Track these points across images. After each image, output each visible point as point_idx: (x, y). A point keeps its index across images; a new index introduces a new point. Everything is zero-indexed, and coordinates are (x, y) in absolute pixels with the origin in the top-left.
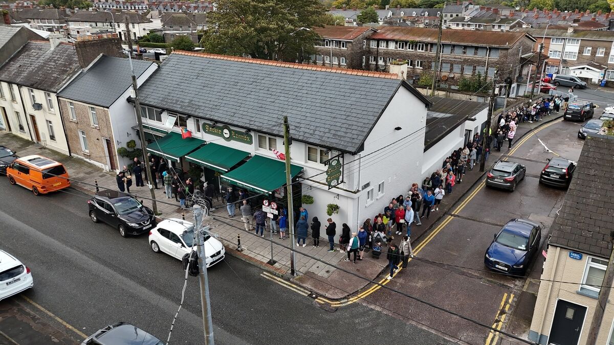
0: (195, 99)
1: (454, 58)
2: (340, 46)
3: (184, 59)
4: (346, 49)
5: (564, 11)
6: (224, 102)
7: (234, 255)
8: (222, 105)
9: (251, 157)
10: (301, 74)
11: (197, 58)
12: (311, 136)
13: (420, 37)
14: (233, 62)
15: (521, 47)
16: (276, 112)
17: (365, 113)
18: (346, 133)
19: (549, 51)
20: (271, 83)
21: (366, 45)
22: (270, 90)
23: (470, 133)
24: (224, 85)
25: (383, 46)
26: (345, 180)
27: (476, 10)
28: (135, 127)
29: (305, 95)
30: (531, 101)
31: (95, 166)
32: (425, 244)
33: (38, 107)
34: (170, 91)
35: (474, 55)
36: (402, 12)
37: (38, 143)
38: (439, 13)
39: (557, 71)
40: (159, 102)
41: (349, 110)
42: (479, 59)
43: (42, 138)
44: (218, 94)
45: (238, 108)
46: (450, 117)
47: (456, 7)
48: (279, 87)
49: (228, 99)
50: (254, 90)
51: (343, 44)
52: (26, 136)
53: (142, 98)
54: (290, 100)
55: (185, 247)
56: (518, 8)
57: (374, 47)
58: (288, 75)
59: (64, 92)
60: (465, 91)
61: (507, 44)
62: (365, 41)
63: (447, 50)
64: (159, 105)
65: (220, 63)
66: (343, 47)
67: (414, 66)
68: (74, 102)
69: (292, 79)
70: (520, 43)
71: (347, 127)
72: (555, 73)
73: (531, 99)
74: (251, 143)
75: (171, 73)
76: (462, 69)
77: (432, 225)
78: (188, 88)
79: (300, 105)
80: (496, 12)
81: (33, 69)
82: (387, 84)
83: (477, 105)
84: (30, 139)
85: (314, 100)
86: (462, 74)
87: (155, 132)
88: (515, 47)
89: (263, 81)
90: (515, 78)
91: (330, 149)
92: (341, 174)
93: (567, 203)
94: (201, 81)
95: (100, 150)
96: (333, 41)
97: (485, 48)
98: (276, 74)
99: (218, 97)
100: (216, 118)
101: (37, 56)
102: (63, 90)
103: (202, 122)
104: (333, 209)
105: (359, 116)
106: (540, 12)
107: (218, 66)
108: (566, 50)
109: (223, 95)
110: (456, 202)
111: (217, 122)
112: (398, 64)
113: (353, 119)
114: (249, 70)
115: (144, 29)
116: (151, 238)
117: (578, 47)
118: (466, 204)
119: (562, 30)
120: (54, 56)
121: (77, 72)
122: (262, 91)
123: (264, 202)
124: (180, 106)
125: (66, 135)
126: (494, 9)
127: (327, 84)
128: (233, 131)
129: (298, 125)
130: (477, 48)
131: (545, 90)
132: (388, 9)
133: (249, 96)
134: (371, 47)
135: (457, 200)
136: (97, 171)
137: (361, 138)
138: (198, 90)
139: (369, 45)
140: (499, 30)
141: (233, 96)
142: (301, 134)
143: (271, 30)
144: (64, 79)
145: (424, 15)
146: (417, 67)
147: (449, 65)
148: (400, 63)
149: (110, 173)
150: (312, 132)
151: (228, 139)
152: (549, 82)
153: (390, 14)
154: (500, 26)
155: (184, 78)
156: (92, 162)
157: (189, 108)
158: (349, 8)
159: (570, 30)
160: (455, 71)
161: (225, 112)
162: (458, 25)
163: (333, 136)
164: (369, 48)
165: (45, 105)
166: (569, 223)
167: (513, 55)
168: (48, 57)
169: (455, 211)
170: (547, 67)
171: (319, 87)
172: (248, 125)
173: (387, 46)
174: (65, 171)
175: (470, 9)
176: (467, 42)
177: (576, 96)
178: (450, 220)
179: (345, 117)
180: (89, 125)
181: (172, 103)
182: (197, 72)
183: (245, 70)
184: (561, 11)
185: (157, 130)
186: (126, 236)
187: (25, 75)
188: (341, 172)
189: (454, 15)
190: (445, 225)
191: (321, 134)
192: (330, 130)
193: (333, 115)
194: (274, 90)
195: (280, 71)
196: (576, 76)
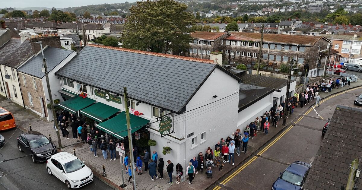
0: (91, 74)
1: (277, 52)
2: (207, 44)
3: (92, 49)
4: (211, 45)
5: (356, 25)
6: (108, 76)
7: (100, 179)
8: (106, 78)
9: (121, 112)
10: (156, 59)
11: (100, 49)
12: (154, 100)
13: (256, 38)
14: (119, 51)
15: (320, 46)
16: (136, 83)
17: (189, 86)
18: (175, 99)
19: (342, 49)
20: (138, 65)
21: (223, 43)
22: (136, 69)
23: (277, 100)
24: (110, 65)
25: (233, 43)
26: (174, 131)
27: (300, 24)
28: (60, 91)
29: (156, 73)
30: (324, 79)
31: (37, 114)
32: (233, 176)
33: (8, 77)
34: (80, 69)
35: (289, 50)
36: (255, 25)
37: (10, 99)
38: (277, 25)
39: (347, 61)
40: (72, 75)
41: (180, 83)
42: (292, 52)
43: (11, 96)
44: (106, 71)
45: (115, 80)
46: (263, 89)
47: (287, 22)
48: (141, 68)
49: (110, 74)
50: (126, 69)
51: (209, 42)
52: (4, 95)
53: (63, 73)
54: (147, 76)
55: (65, 173)
56: (326, 23)
57: (228, 45)
58: (149, 60)
59: (22, 68)
60: (283, 72)
61: (310, 43)
62: (223, 41)
63: (272, 47)
64: (72, 78)
65: (112, 52)
66: (209, 44)
67: (252, 56)
68: (25, 74)
69: (150, 63)
70: (319, 43)
71: (177, 95)
72: (346, 62)
73: (324, 78)
74: (120, 103)
75: (83, 58)
76: (282, 59)
77: (242, 162)
78: (90, 67)
79: (151, 79)
80: (313, 25)
81: (9, 55)
82: (207, 67)
83: (285, 82)
84: (6, 97)
85: (160, 76)
86: (282, 61)
87: (70, 94)
88: (315, 45)
89: (133, 64)
90: (316, 65)
91: (163, 109)
92: (171, 126)
93: (318, 157)
94: (98, 63)
95: (38, 104)
96: (203, 40)
97: (296, 46)
98: (142, 59)
99: (105, 73)
100: (100, 87)
101: (13, 47)
102: (21, 67)
103: (94, 89)
104: (167, 150)
105: (186, 88)
106: (340, 25)
107: (110, 54)
108: (352, 48)
109: (108, 72)
110: (262, 146)
111: (101, 89)
112: (215, 54)
113: (182, 89)
114: (127, 56)
115: (99, 33)
116: (48, 165)
117: (361, 46)
118: (268, 148)
119: (350, 36)
120: (21, 47)
121: (31, 56)
122: (131, 70)
123: (117, 144)
124: (82, 78)
125: (22, 95)
126: (311, 24)
127: (170, 66)
128: (111, 95)
129: (147, 92)
130: (291, 46)
131: (338, 73)
132: (246, 23)
133: (123, 73)
134: (226, 44)
135: (262, 145)
136: (37, 117)
137: (184, 103)
138: (95, 68)
139: (225, 43)
140: (313, 35)
141: (113, 73)
142: (148, 98)
143: (160, 33)
144: (23, 61)
145: (268, 27)
146: (254, 57)
147: (273, 56)
148: (216, 53)
149: (44, 119)
150: (154, 97)
151: (108, 100)
152: (341, 68)
153: (247, 26)
154: (313, 34)
155: (90, 61)
156: (35, 111)
157: (87, 80)
158: (224, 23)
159: (355, 36)
160: (277, 59)
161: (106, 83)
162: (287, 32)
163: (167, 100)
164: (225, 45)
165: (12, 76)
166: (318, 173)
167: (314, 50)
168: (18, 47)
169: (259, 153)
170: (341, 59)
171: (165, 67)
172: (117, 92)
173: (236, 44)
174: (12, 117)
175: (297, 23)
176: (285, 42)
177: (357, 77)
178: (255, 159)
179: (176, 88)
180: (33, 89)
181: (78, 76)
182: (97, 57)
183: (125, 56)
184: (353, 25)
185: (71, 93)
186: (35, 162)
187: (4, 58)
188: (171, 125)
189: (286, 27)
190: (250, 163)
191: (160, 99)
192: (166, 96)
193: (170, 87)
194: (138, 69)
195: (145, 57)
196: (359, 65)
